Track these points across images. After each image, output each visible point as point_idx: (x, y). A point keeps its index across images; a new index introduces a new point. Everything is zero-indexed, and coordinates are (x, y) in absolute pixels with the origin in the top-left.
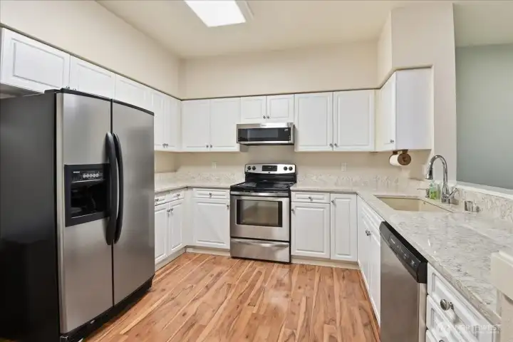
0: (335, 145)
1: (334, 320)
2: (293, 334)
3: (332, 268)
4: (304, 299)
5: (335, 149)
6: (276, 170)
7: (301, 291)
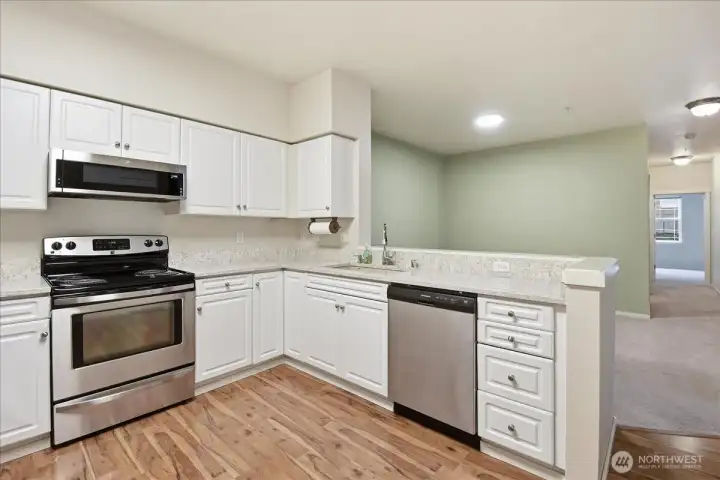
0: (245, 207)
1: (325, 417)
2: (311, 457)
3: (254, 377)
4: (271, 421)
5: (243, 213)
6: (128, 248)
7: (256, 417)
